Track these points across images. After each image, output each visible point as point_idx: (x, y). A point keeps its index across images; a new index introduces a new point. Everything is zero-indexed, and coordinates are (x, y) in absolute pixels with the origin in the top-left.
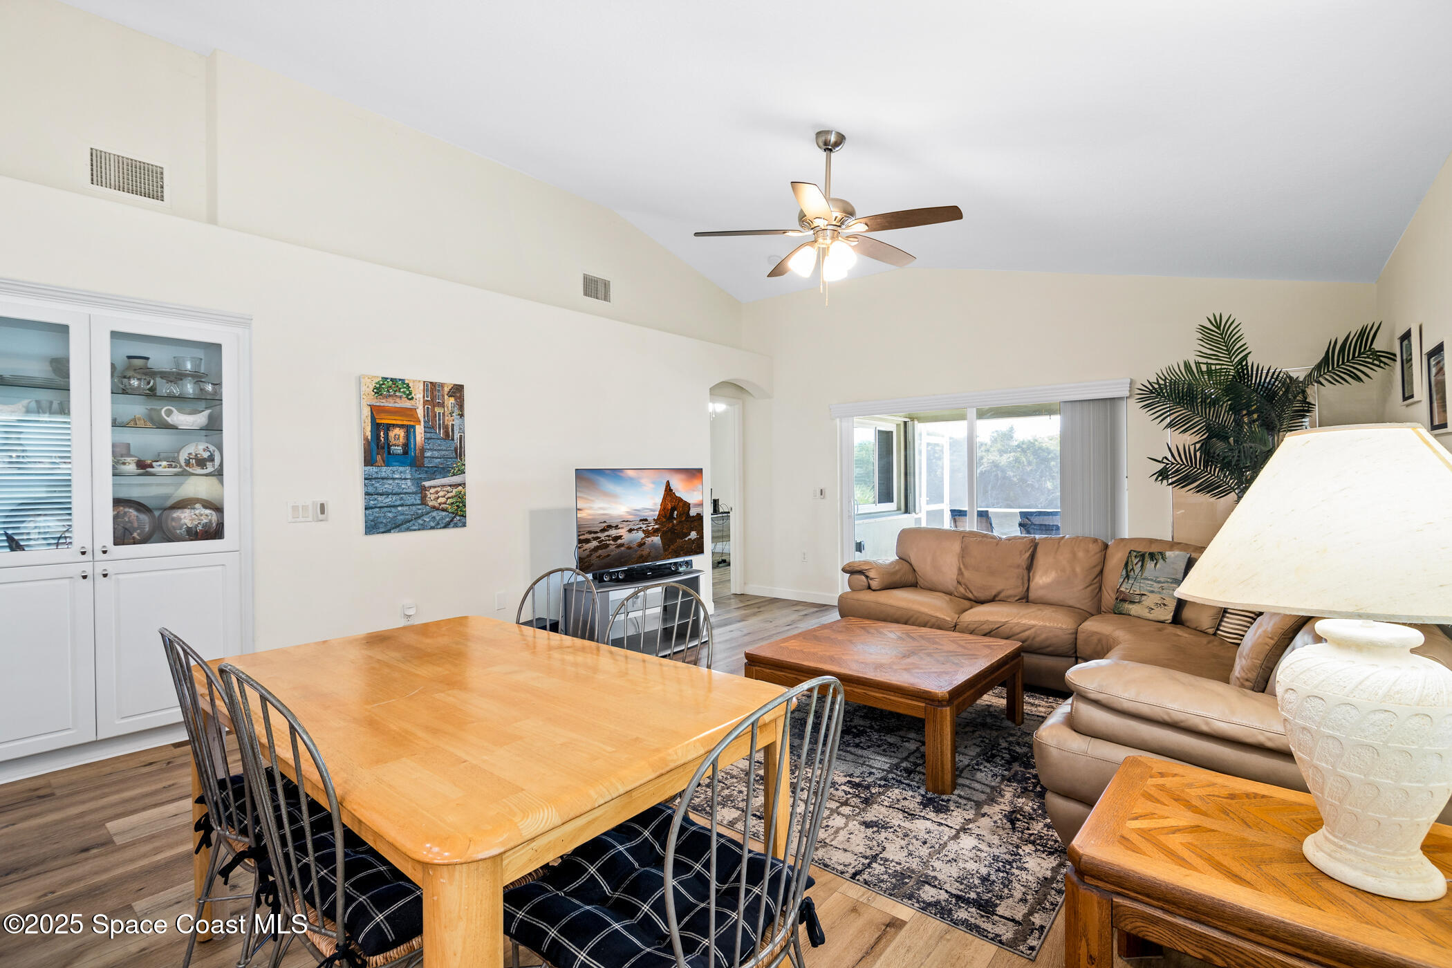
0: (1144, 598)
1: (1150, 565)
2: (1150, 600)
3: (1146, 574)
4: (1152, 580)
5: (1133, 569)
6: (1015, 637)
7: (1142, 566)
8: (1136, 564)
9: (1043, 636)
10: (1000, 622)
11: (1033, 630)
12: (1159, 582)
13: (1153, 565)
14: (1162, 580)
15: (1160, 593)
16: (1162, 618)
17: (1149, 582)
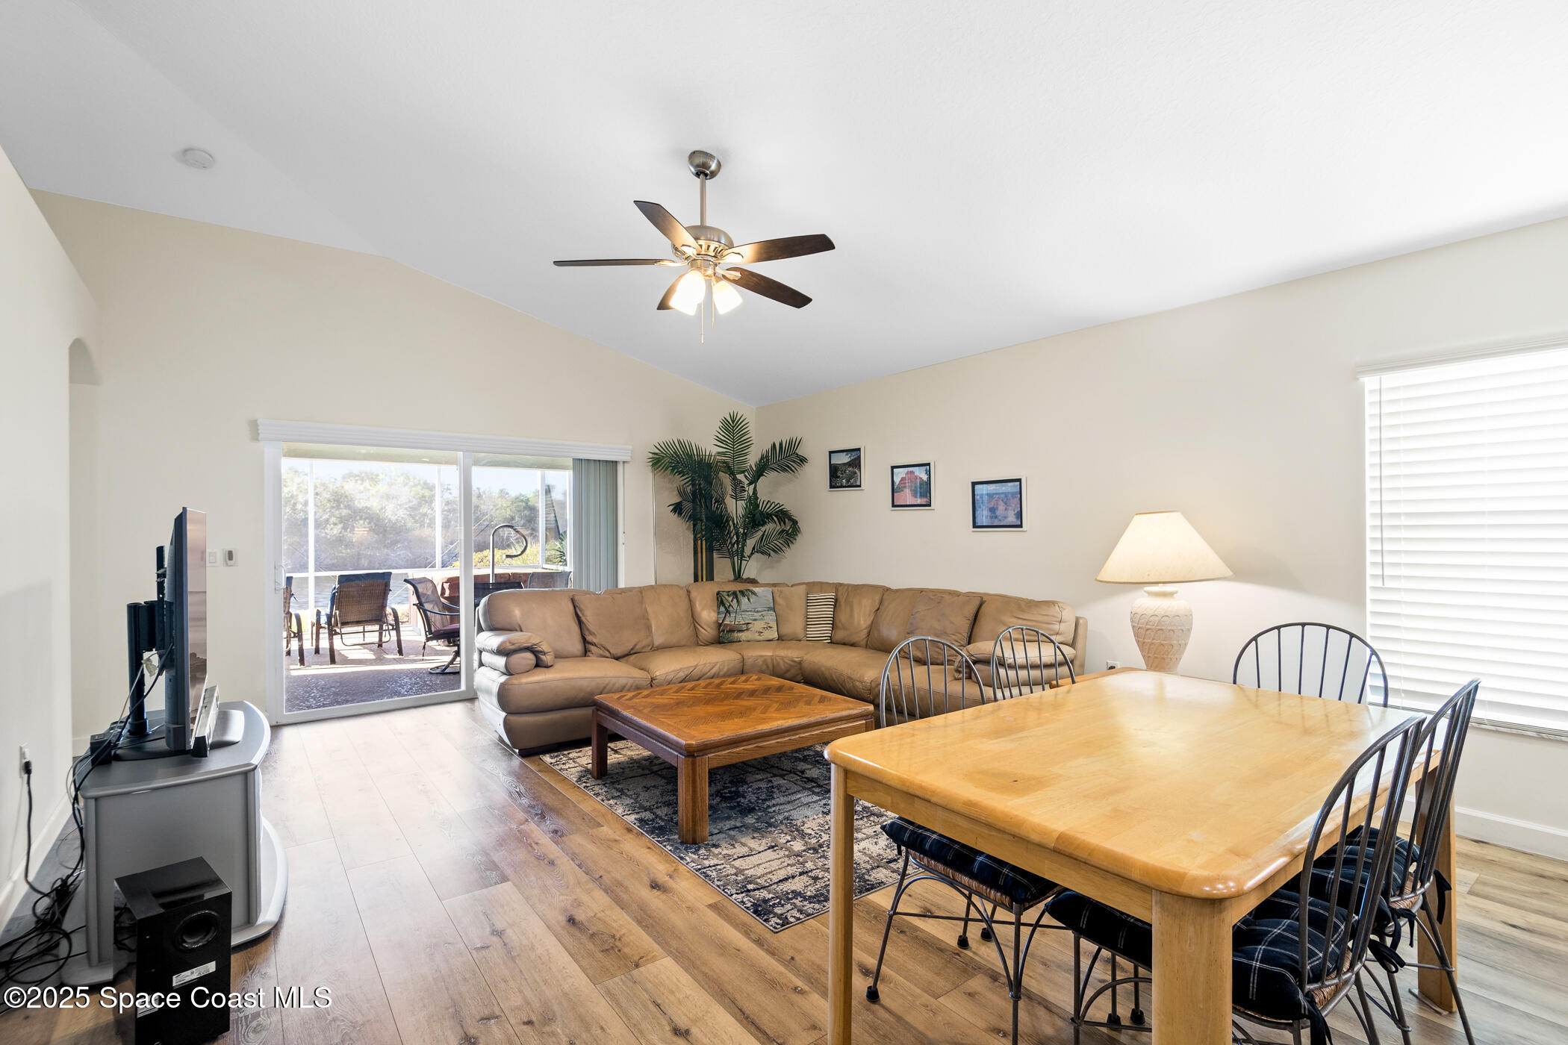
0: (750, 626)
1: (744, 600)
2: (758, 626)
3: (743, 607)
4: (751, 611)
5: (730, 605)
6: (706, 676)
7: (738, 601)
8: (732, 601)
9: (725, 669)
10: (692, 667)
11: (717, 667)
12: (758, 612)
13: (747, 600)
14: (760, 609)
15: (762, 619)
16: (771, 637)
17: (750, 613)
